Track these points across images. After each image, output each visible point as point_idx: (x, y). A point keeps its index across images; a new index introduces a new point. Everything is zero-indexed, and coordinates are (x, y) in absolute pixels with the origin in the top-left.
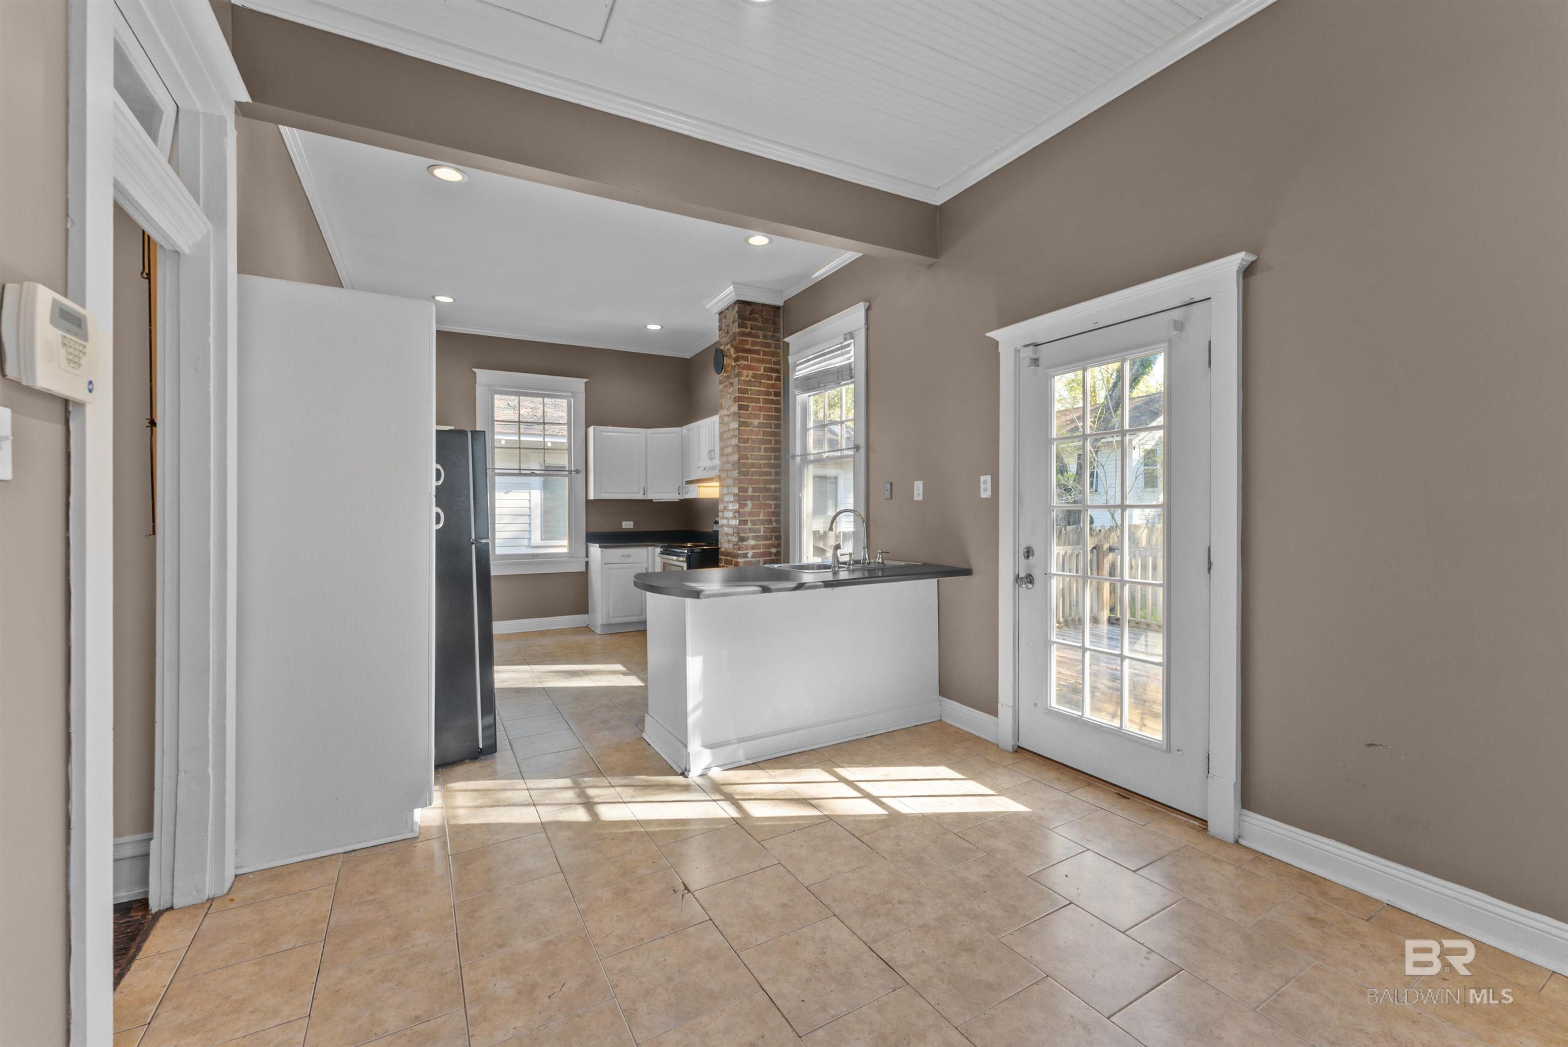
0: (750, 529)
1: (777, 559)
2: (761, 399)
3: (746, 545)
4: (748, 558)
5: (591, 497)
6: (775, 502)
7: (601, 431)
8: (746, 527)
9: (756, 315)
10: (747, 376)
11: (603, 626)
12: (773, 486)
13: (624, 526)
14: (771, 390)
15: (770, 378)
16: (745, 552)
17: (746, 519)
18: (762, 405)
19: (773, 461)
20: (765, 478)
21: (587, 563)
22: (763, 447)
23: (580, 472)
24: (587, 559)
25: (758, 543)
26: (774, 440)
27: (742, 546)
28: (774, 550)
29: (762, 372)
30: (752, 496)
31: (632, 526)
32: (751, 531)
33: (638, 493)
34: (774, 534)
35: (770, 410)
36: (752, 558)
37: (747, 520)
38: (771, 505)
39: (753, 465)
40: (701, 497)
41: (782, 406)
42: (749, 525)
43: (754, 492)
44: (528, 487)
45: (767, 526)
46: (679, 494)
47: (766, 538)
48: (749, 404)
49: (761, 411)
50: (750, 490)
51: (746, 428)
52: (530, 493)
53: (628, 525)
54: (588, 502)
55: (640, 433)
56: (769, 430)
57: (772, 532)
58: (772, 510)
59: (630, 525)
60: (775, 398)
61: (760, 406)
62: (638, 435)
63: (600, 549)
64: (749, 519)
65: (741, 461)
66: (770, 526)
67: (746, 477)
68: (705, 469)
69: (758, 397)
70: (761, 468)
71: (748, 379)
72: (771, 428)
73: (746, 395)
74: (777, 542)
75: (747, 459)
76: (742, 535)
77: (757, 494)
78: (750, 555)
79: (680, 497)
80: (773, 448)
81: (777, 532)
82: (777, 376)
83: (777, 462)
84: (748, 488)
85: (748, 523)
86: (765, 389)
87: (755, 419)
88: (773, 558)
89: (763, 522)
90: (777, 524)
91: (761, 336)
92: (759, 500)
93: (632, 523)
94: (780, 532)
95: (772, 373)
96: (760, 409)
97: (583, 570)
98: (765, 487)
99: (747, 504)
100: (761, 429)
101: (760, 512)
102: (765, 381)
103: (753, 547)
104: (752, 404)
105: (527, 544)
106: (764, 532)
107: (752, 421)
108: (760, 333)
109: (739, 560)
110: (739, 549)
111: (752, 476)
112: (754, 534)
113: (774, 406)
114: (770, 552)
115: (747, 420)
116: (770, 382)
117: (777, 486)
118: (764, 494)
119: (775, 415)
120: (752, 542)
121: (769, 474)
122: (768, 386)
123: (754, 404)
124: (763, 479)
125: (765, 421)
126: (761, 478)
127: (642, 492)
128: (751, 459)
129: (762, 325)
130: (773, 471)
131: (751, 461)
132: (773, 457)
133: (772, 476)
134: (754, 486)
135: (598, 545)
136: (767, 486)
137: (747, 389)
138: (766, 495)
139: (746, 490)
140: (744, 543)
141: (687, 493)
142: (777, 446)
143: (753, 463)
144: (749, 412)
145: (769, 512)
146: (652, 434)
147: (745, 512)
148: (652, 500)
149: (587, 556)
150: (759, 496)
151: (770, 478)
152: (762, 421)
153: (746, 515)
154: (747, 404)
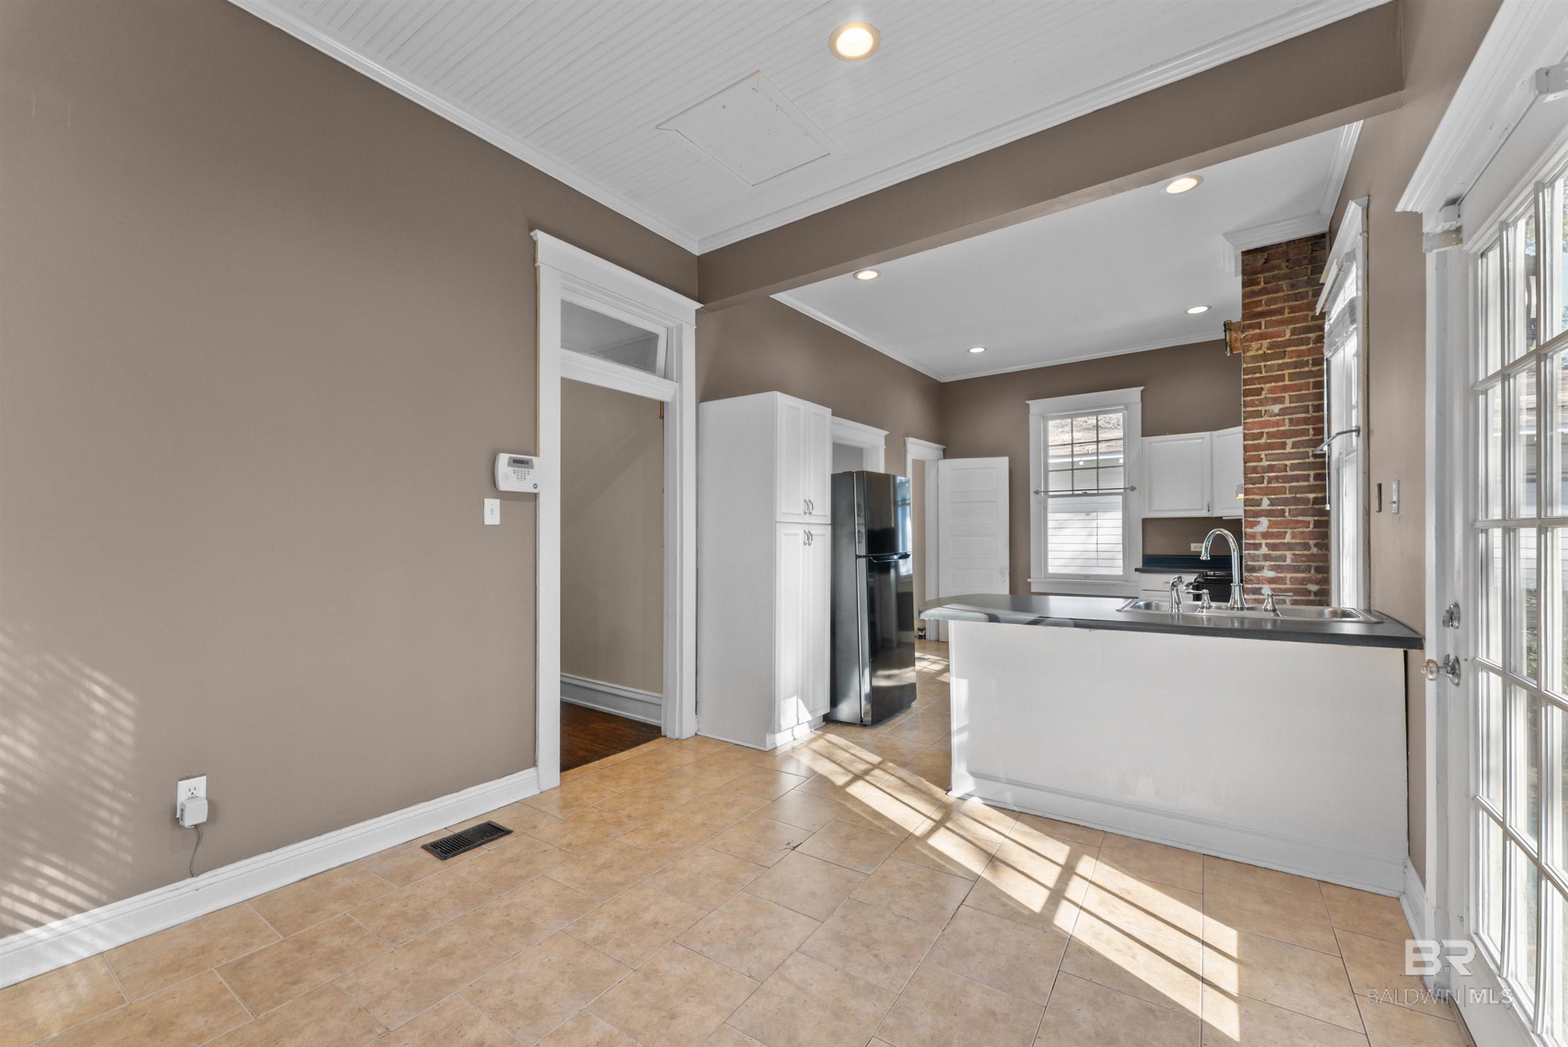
0: (1264, 555)
2: (1286, 376)
3: (1259, 577)
6: (1316, 519)
8: (1257, 552)
9: (1277, 261)
10: (1260, 348)
12: (1312, 496)
13: (1193, 549)
17: (1257, 541)
25: (1282, 575)
26: (1313, 429)
27: (1252, 578)
28: (1313, 588)
29: (1287, 337)
30: (1270, 510)
32: (1266, 557)
33: (1202, 509)
35: (1303, 387)
37: (1261, 544)
38: (1309, 522)
39: (1271, 468)
42: (1264, 550)
43: (1272, 504)
47: (1295, 569)
48: (1262, 386)
49: (1285, 392)
50: (1267, 502)
53: (1198, 547)
55: (1203, 438)
56: (1302, 415)
57: (1309, 561)
58: (1309, 530)
60: (1315, 368)
61: (1285, 386)
64: (1263, 542)
65: (1248, 464)
66: (1306, 552)
67: (1258, 485)
69: (1279, 373)
70: (1286, 471)
71: (1261, 352)
72: (1308, 412)
73: (1258, 375)
74: (1319, 576)
75: (1261, 460)
76: (1250, 563)
77: (1279, 508)
78: (1265, 591)
80: (1311, 440)
81: (1322, 561)
82: (1318, 337)
83: (1318, 460)
84: (1261, 500)
85: (1261, 547)
87: (1273, 404)
89: (1290, 547)
90: (1320, 550)
91: (1285, 288)
92: (1284, 516)
94: (1327, 561)
96: (1285, 389)
98: (1295, 497)
99: (1260, 521)
100: (1287, 417)
101: (1286, 533)
102: (1293, 349)
103: (1271, 581)
104: (1268, 385)
106: (1293, 561)
107: (1269, 408)
108: (1284, 284)
110: (1247, 582)
112: (1272, 563)
113: (1312, 380)
114: (1306, 589)
115: (1260, 408)
117: (1320, 495)
118: (1290, 508)
119: (1314, 393)
120: (1270, 574)
121: (1303, 478)
122: (1300, 354)
123: (1273, 384)
124: (1290, 487)
125: (1293, 405)
126: (1287, 485)
127: (1207, 508)
128: (1267, 460)
129: (1288, 271)
130: (1311, 473)
131: (1268, 463)
132: (1310, 453)
133: (1309, 481)
134: (1273, 497)
136: (1298, 496)
137: (1260, 366)
138: (1297, 509)
139: (1258, 502)
140: (1254, 574)
142: (1317, 437)
143: (1271, 465)
145: (1303, 532)
147: (1255, 533)
148: (1221, 517)
150: (1284, 510)
152: (1288, 405)
153: (1259, 536)
154: (1259, 386)
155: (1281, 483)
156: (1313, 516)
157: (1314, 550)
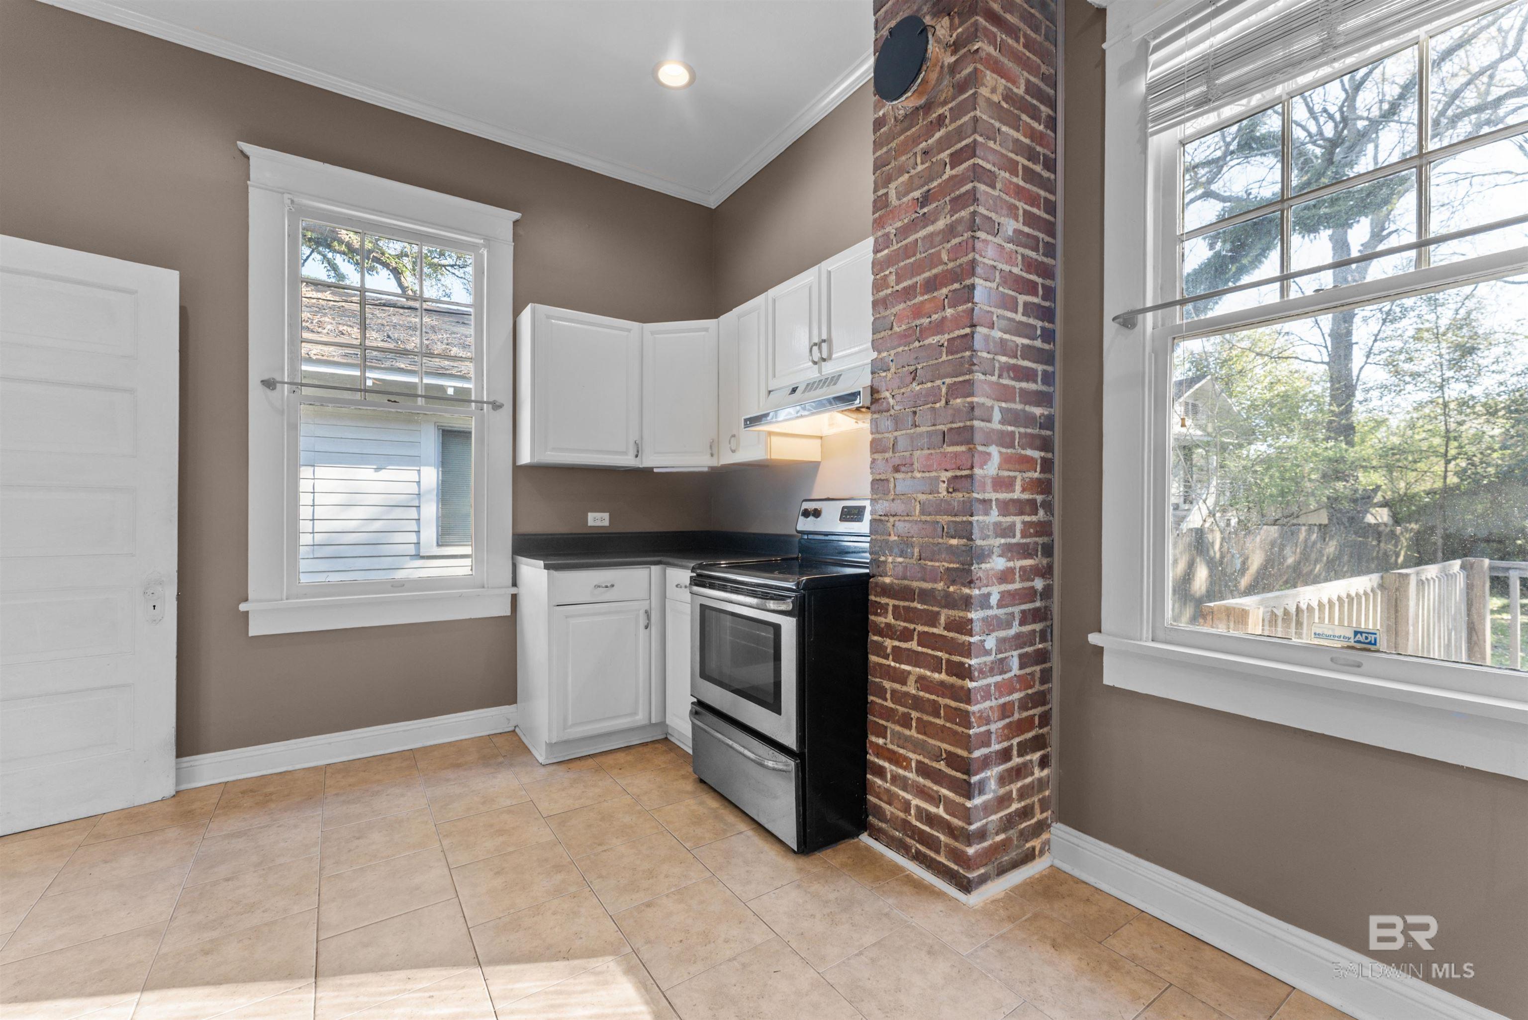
0: (997, 525)
1: (1046, 607)
2: (1020, 167)
3: (987, 571)
4: (990, 607)
5: (525, 458)
6: (1042, 454)
7: (549, 317)
8: (988, 519)
10: (992, 91)
11: (551, 746)
13: (591, 523)
14: (1038, 149)
15: (1035, 115)
16: (985, 590)
17: (987, 496)
18: (1021, 183)
19: (1038, 343)
20: (1024, 385)
21: (514, 598)
22: (1022, 299)
23: (501, 406)
24: (514, 591)
25: (1011, 564)
27: (980, 574)
28: (1039, 584)
29: (1022, 91)
30: (1001, 432)
31: (606, 523)
32: (1000, 530)
33: (625, 453)
34: (1040, 540)
35: (1033, 200)
36: (1000, 606)
37: (991, 500)
38: (1035, 461)
40: (774, 456)
41: (1059, 198)
42: (995, 514)
43: (1002, 422)
44: (414, 461)
45: (1027, 518)
46: (712, 455)
47: (1024, 551)
48: (997, 170)
49: (1019, 201)
50: (997, 416)
51: (990, 238)
52: (419, 471)
53: (598, 520)
54: (518, 471)
55: (629, 330)
56: (1033, 254)
57: (1037, 534)
58: (1036, 475)
59: (602, 519)
60: (1046, 174)
61: (1017, 186)
62: (626, 333)
63: (546, 571)
64: (994, 496)
66: (1034, 518)
67: (989, 377)
68: (794, 390)
69: (1012, 155)
70: (1017, 357)
74: (1045, 561)
76: (979, 542)
77: (1009, 428)
78: (994, 600)
79: (714, 462)
80: (1038, 306)
81: (1046, 534)
82: (1049, 116)
83: (1046, 347)
84: (992, 407)
85: (992, 507)
86: (1027, 141)
87: (1009, 215)
88: (1038, 604)
89: (1021, 507)
90: (1046, 513)
92: (1015, 447)
93: (606, 516)
94: (1050, 534)
95: (1042, 102)
96: (1019, 192)
97: (507, 612)
98: (1024, 411)
99: (989, 454)
100: (1021, 250)
101: (1015, 477)
102: (1028, 120)
103: (1005, 576)
104: (1003, 173)
105: (413, 553)
106: (1022, 534)
107: (1002, 220)
109: (972, 615)
110: (970, 583)
111: (1000, 376)
112: (1003, 541)
114: (1033, 587)
116: (1035, 125)
118: (1022, 430)
119: (1045, 220)
120: (999, 563)
121: (1028, 376)
122: (1033, 134)
123: (1007, 175)
124: (1021, 389)
125: (1026, 230)
126: (1017, 385)
127: (632, 452)
130: (1040, 368)
132: (1039, 332)
133: (1036, 382)
134: (1003, 404)
135: (541, 563)
136: (1028, 408)
137: (995, 128)
138: (1026, 434)
140: (983, 566)
141: (733, 451)
142: (1047, 304)
143: (1001, 339)
144: (996, 193)
145: (1031, 479)
146: (653, 333)
147: (985, 477)
148: (652, 468)
149: (515, 584)
150: (1013, 433)
151: (1032, 386)
152: (1020, 226)
153: (989, 487)
154: (993, 169)
155: (1013, 379)
156: (1041, 450)
157: (1041, 512)
